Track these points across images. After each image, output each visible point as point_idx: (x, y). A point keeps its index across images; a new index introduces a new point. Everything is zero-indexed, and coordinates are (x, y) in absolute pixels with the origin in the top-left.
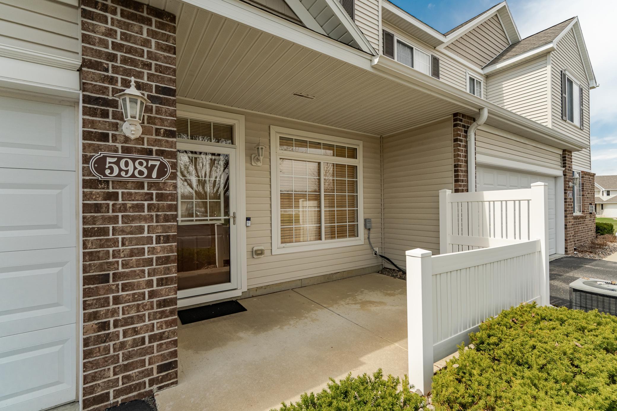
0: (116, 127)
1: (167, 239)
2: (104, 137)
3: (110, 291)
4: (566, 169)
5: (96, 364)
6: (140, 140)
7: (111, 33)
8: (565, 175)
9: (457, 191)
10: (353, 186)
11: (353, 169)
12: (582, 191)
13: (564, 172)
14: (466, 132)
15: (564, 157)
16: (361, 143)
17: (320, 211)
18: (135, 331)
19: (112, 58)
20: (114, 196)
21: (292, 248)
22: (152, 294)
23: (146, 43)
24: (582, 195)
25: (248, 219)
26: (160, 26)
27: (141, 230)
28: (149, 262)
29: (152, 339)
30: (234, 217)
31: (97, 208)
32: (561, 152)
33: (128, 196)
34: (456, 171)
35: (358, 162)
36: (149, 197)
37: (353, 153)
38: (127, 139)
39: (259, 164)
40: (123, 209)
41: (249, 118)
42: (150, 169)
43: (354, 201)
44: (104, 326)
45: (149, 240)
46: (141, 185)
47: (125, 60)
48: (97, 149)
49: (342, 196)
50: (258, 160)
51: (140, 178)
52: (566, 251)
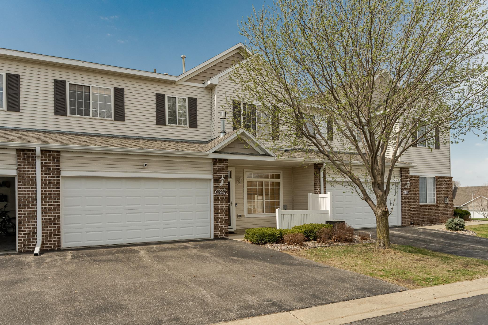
0: (219, 184)
1: (227, 207)
2: (217, 187)
3: (218, 216)
4: (402, 178)
5: (216, 229)
6: (222, 187)
7: (218, 166)
8: (401, 182)
9: (315, 193)
10: (278, 191)
11: (278, 183)
12: (436, 189)
13: (401, 180)
14: (320, 170)
15: (401, 172)
16: (282, 172)
17: (263, 202)
18: (222, 224)
19: (218, 171)
20: (218, 198)
21: (252, 215)
22: (224, 218)
23: (223, 167)
24: (436, 192)
25: (236, 204)
26: (225, 162)
27: (222, 204)
28: (224, 211)
29: (225, 226)
30: (232, 203)
31: (216, 200)
32: (399, 169)
33: (221, 198)
34: (315, 186)
35: (281, 180)
36: (224, 198)
37: (278, 177)
38: (220, 187)
39: (240, 184)
40: (220, 200)
41: (236, 168)
42: (224, 192)
43: (278, 197)
44: (217, 222)
45: (224, 207)
46: (222, 196)
47: (220, 171)
48: (216, 189)
49: (273, 195)
50: (240, 183)
51: (223, 194)
52: (402, 224)
